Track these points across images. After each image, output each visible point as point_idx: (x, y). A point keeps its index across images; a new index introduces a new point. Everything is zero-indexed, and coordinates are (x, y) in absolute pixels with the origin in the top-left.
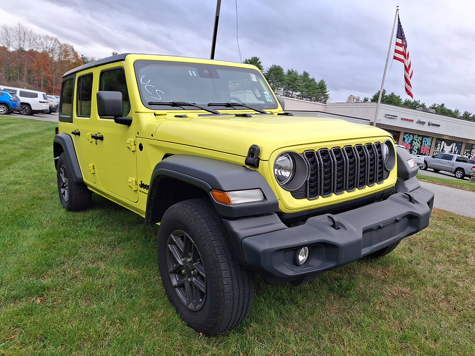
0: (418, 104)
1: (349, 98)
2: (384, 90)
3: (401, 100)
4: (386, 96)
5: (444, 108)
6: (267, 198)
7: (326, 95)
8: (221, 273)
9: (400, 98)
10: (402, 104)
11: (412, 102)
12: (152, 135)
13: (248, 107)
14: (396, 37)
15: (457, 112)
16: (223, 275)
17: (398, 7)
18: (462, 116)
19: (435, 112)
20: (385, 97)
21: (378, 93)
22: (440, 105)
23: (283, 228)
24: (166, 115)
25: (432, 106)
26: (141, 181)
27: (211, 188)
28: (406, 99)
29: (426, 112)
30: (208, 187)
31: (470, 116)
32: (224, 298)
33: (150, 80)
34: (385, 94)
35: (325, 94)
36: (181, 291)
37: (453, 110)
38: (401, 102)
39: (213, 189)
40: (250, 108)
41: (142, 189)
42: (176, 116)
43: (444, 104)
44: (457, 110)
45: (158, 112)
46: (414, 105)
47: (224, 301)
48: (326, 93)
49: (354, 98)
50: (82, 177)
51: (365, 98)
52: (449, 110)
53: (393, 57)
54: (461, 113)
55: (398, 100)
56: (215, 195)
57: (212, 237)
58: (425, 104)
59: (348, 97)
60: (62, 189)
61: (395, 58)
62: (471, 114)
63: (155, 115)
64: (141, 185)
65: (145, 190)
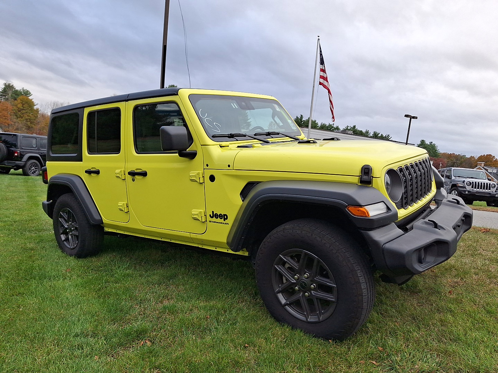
0: (333, 126)
2: (301, 115)
3: (317, 124)
4: (304, 121)
5: (356, 129)
6: (391, 209)
8: (359, 279)
9: (316, 122)
10: (318, 127)
11: (327, 126)
12: (229, 166)
13: (284, 135)
14: (320, 64)
15: (367, 132)
16: (361, 280)
17: (319, 36)
18: (372, 135)
19: (353, 134)
20: (302, 123)
21: (296, 118)
22: (352, 127)
23: (402, 234)
24: (228, 146)
25: (346, 129)
26: (213, 212)
27: (347, 205)
28: (322, 123)
29: (345, 134)
30: (342, 205)
31: (379, 135)
32: (363, 301)
33: (206, 114)
34: (303, 119)
36: (292, 308)
37: (364, 131)
38: (318, 125)
39: (349, 205)
40: (286, 136)
41: (214, 219)
42: (238, 147)
43: (355, 126)
44: (367, 131)
45: (223, 144)
46: (329, 128)
47: (363, 304)
50: (100, 218)
52: (360, 131)
53: (319, 83)
54: (371, 133)
55: (315, 124)
56: (352, 211)
57: (343, 250)
58: (339, 127)
60: (61, 235)
61: (320, 84)
62: (379, 134)
63: (221, 147)
64: (212, 216)
65: (219, 220)
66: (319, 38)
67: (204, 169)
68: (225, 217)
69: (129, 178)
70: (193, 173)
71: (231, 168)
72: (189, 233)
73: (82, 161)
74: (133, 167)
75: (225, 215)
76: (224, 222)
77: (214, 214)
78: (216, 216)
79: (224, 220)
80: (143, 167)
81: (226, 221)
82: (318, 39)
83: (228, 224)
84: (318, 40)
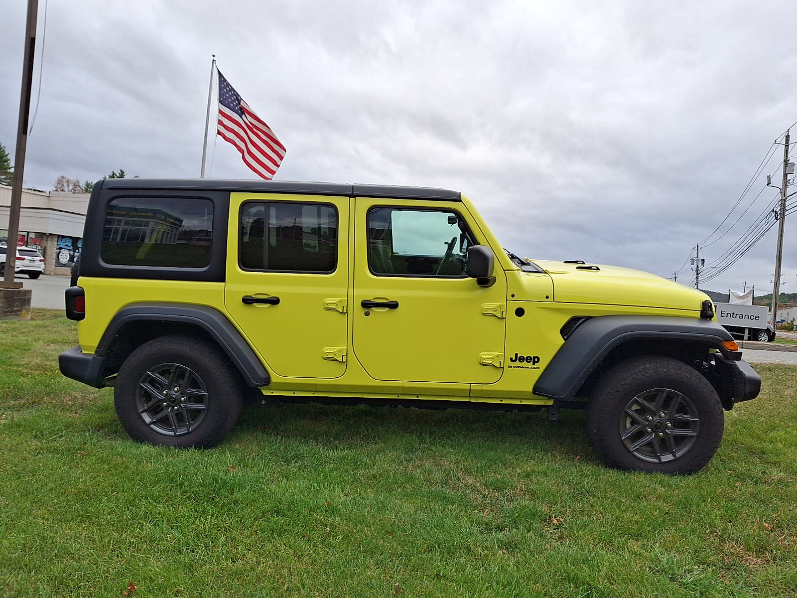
1: (60, 181)
2: (121, 171)
7: (10, 172)
26: (516, 355)
35: (8, 171)
41: (517, 363)
48: (10, 169)
49: (68, 181)
51: (87, 183)
53: (217, 132)
59: (56, 180)
64: (514, 359)
65: (525, 364)
66: (215, 59)
67: (507, 300)
68: (536, 360)
69: (359, 311)
70: (489, 306)
71: (551, 298)
72: (469, 384)
73: (224, 281)
74: (371, 295)
75: (534, 358)
76: (533, 366)
77: (518, 357)
78: (521, 359)
79: (534, 364)
80: (390, 295)
81: (536, 365)
82: (213, 60)
83: (539, 368)
84: (213, 63)
